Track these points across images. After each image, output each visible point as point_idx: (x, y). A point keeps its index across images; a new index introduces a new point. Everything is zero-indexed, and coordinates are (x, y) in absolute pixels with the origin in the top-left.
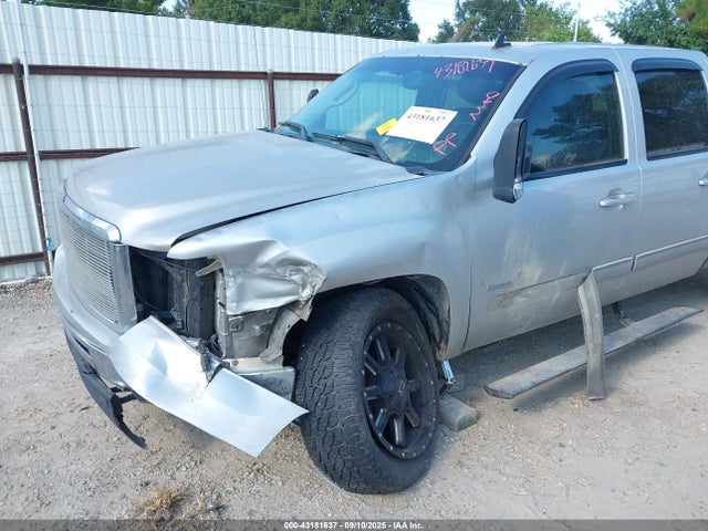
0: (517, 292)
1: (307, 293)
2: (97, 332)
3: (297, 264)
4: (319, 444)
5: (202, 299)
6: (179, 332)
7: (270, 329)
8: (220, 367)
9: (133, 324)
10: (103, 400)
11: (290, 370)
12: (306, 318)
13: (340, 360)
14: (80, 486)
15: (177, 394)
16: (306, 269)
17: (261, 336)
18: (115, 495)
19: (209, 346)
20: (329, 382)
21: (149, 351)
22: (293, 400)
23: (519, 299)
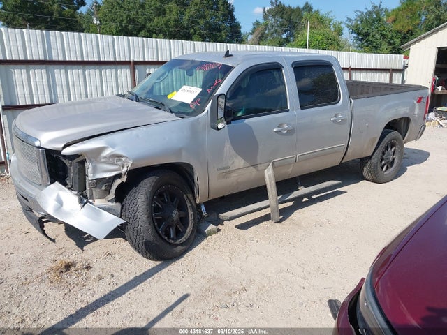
0: (233, 171)
1: (124, 170)
2: (31, 190)
3: (119, 157)
4: (131, 236)
5: (79, 174)
6: (69, 189)
7: (110, 187)
8: (86, 203)
9: (47, 186)
10: (34, 221)
11: (119, 204)
12: (124, 181)
13: (140, 199)
14: (24, 262)
15: (67, 214)
16: (123, 159)
17: (106, 190)
18: (41, 265)
19: (82, 194)
20: (135, 208)
21: (55, 196)
22: (121, 217)
23: (233, 175)
